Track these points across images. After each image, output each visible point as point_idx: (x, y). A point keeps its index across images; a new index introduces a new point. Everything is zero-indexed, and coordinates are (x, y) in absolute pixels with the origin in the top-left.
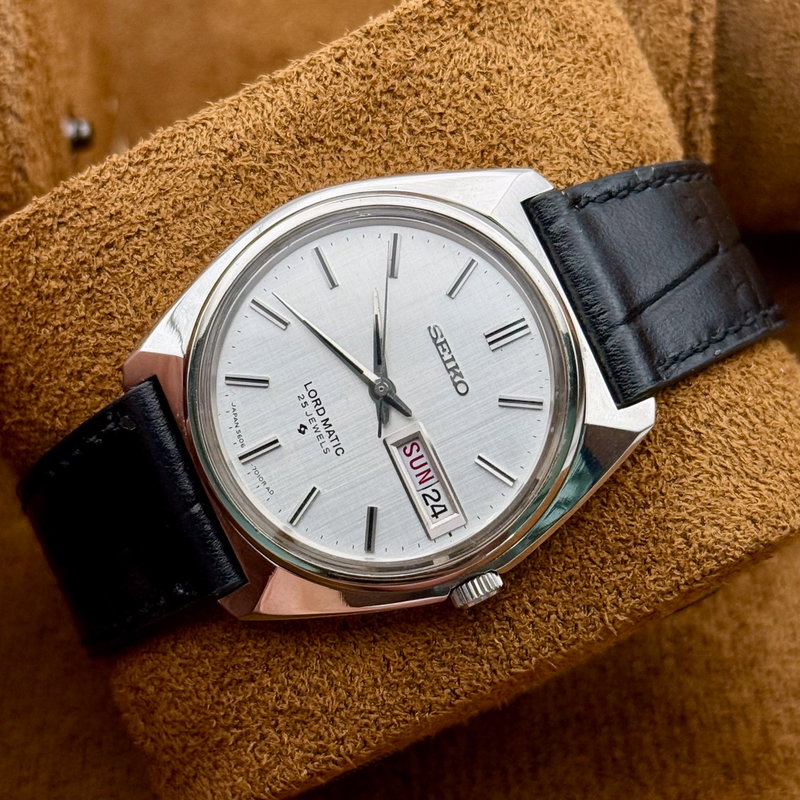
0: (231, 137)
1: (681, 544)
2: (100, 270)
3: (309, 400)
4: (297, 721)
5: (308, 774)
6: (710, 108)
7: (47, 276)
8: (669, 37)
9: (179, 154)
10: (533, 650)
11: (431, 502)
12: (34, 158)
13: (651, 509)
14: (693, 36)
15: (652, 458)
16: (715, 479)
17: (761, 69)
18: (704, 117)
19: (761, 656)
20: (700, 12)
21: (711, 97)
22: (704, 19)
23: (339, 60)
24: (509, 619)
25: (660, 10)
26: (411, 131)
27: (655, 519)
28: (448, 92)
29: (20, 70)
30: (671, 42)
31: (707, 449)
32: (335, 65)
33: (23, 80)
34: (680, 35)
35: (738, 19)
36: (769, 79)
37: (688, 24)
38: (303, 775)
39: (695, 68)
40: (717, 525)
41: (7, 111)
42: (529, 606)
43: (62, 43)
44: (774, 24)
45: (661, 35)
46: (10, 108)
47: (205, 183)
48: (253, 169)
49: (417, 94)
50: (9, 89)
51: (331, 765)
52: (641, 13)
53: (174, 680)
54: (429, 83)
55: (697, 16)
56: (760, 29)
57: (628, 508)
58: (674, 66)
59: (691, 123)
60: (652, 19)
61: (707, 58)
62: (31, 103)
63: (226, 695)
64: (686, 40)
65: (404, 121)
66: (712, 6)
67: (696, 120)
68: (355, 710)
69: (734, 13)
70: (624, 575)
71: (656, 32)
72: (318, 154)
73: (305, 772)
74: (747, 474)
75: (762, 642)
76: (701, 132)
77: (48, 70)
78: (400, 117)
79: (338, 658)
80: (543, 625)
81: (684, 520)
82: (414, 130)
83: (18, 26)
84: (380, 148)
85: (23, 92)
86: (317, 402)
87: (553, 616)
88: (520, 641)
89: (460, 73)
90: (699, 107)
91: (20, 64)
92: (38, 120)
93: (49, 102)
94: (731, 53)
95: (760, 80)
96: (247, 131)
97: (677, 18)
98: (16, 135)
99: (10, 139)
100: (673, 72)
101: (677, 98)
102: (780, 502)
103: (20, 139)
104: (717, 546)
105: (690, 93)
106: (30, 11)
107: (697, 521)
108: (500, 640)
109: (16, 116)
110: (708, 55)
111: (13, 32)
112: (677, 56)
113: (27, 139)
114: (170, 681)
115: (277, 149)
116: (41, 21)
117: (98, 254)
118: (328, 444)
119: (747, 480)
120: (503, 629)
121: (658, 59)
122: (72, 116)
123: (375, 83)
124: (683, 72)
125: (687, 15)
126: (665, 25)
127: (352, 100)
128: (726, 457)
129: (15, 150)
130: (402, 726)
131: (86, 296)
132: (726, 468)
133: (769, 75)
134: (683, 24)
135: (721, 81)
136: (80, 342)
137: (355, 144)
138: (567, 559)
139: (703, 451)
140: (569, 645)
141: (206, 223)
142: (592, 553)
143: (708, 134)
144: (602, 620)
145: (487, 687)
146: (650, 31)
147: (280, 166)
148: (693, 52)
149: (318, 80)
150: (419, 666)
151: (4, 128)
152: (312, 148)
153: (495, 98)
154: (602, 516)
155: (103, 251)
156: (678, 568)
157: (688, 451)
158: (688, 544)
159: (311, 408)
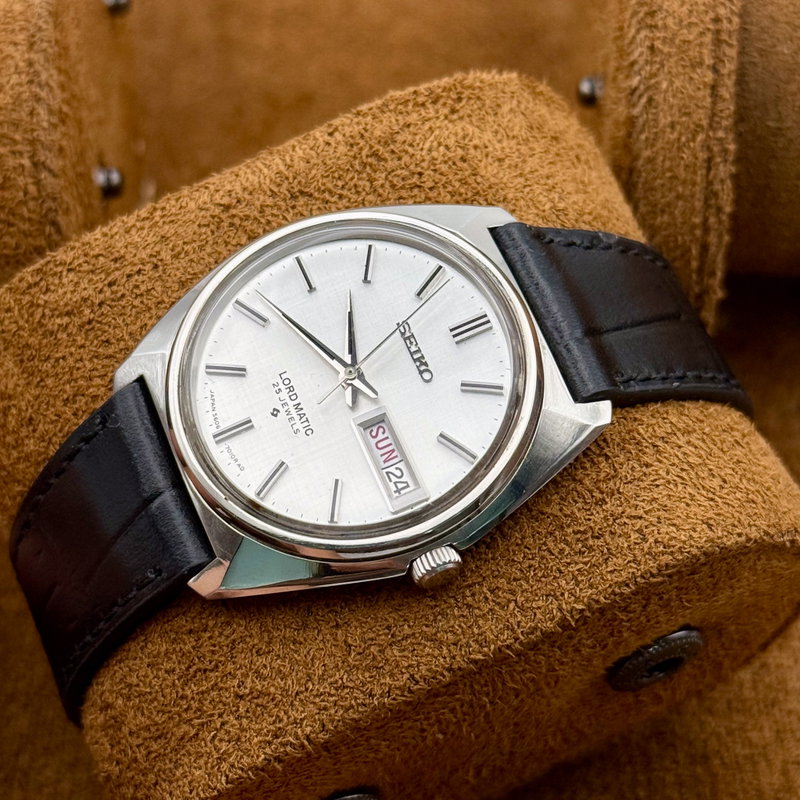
0: (230, 195)
1: (636, 539)
2: (101, 304)
3: (283, 388)
4: (257, 705)
5: (265, 759)
6: (731, 158)
7: (53, 316)
8: (690, 89)
9: (183, 210)
10: (492, 637)
11: (394, 479)
12: (67, 211)
13: (608, 506)
14: (714, 88)
15: (610, 461)
16: (672, 486)
17: (780, 119)
18: (725, 166)
19: (781, 696)
20: (721, 64)
21: (732, 147)
22: (725, 71)
23: (331, 134)
24: (469, 606)
25: (683, 63)
26: (393, 186)
27: (612, 515)
28: (427, 158)
29: (54, 126)
30: (693, 93)
31: (665, 460)
32: (327, 138)
33: (56, 136)
34: (701, 87)
35: (759, 70)
36: (788, 128)
37: (709, 77)
38: (260, 759)
39: (717, 119)
40: (674, 525)
41: (41, 167)
42: (489, 595)
43: (93, 94)
44: (794, 74)
45: (682, 87)
46: (43, 163)
47: (204, 230)
48: (247, 217)
49: (400, 159)
50: (42, 144)
51: (289, 749)
52: (663, 65)
53: (141, 684)
54: (410, 150)
55: (717, 67)
56: (781, 80)
57: (586, 503)
58: (695, 117)
59: (712, 173)
60: (674, 71)
61: (728, 109)
62: (64, 157)
63: (190, 688)
64: (708, 91)
65: (386, 178)
66: (733, 58)
67: (717, 169)
68: (315, 693)
69: (755, 64)
70: (581, 566)
71: (678, 83)
72: (307, 205)
73: (263, 756)
74: (703, 487)
75: (783, 682)
76: (722, 181)
77: (79, 122)
78: (383, 175)
79: (301, 643)
80: (503, 613)
81: (641, 518)
82: (395, 185)
83: (52, 84)
84: (363, 200)
85: (57, 147)
86: (291, 389)
87: (512, 605)
88: (479, 627)
89: (440, 144)
90: (720, 156)
91: (54, 120)
92: (71, 174)
93: (81, 155)
94: (751, 102)
95: (780, 129)
96: (245, 189)
97: (699, 71)
98: (49, 190)
99: (44, 194)
100: (694, 123)
101: (698, 148)
102: (737, 514)
103: (53, 193)
104: (673, 543)
105: (712, 142)
106: (63, 67)
108: (460, 626)
109: (50, 171)
110: (729, 107)
111: (46, 89)
112: (698, 107)
113: (60, 193)
114: (138, 685)
115: (270, 201)
116: (72, 75)
117: (101, 291)
118: (299, 426)
119: (704, 493)
120: (463, 616)
121: (680, 111)
122: (103, 165)
123: (361, 149)
124: (705, 123)
125: (708, 66)
126: (687, 77)
127: (340, 162)
128: (682, 470)
129: (49, 204)
130: (360, 709)
131: (87, 327)
132: (683, 479)
133: (789, 124)
134: (705, 76)
135: (742, 130)
136: (78, 369)
137: (341, 197)
138: (526, 550)
139: (660, 462)
140: (528, 634)
141: (202, 262)
142: (551, 545)
143: (729, 183)
144: (560, 609)
145: (446, 673)
146: (671, 83)
147: (273, 215)
148: (714, 103)
149: (311, 149)
150: (380, 651)
151: (38, 183)
152: (302, 200)
153: (471, 166)
154: (561, 510)
155: (106, 289)
156: (634, 561)
157: (646, 459)
158: (645, 540)
159: (284, 394)
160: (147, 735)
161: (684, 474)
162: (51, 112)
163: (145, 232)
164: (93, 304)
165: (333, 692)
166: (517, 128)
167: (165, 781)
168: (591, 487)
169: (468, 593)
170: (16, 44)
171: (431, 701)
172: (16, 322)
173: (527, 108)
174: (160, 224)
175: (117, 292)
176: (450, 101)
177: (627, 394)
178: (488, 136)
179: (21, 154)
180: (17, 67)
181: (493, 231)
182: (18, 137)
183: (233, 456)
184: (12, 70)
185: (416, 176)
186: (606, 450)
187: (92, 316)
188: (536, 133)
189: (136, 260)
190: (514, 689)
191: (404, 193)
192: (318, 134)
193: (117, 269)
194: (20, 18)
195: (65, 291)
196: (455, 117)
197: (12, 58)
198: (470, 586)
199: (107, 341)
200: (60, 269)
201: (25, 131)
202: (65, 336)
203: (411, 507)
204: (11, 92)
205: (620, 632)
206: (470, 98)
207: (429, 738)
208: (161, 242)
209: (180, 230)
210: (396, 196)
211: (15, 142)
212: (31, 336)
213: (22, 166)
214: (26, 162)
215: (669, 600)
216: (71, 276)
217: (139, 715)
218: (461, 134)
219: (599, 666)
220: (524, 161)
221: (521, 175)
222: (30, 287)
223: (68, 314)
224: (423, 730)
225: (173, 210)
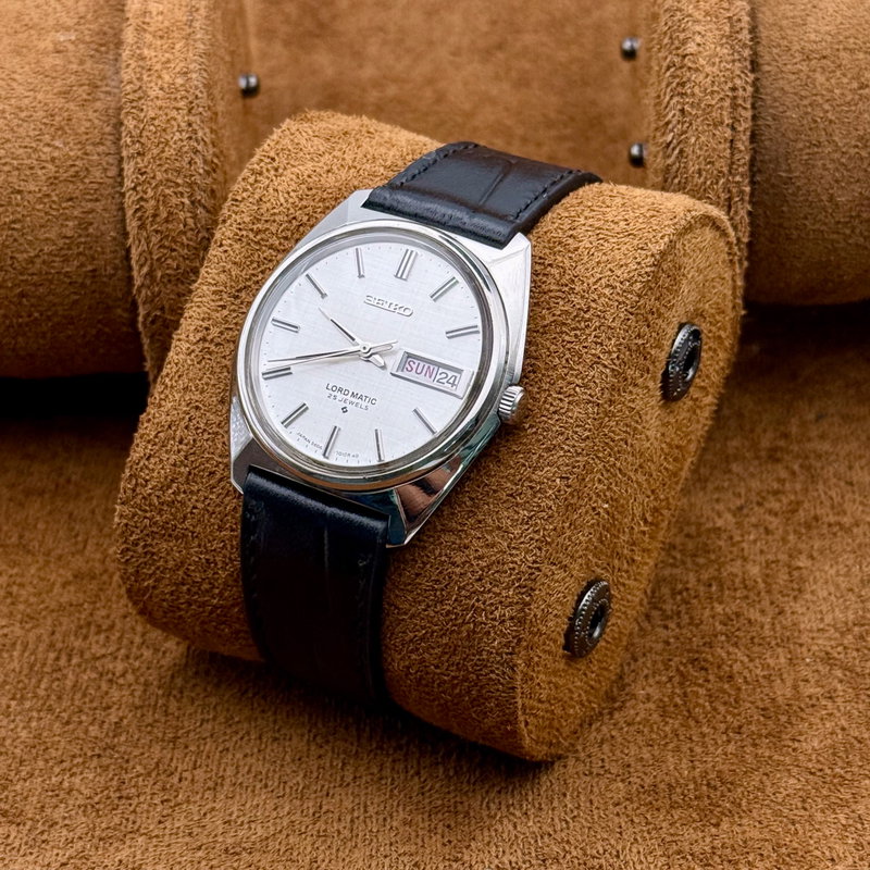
0: (198, 331)
1: (609, 291)
2: (186, 458)
3: (335, 393)
4: (493, 574)
6: (747, 198)
7: (164, 492)
8: (713, 143)
9: (179, 365)
10: (583, 416)
11: (444, 381)
13: (577, 289)
14: (732, 142)
15: (554, 266)
16: (600, 248)
17: (790, 170)
20: (738, 123)
21: (748, 189)
22: (741, 129)
23: (221, 246)
24: (555, 412)
25: (707, 122)
26: (286, 238)
27: (584, 292)
28: (289, 206)
30: (716, 146)
31: (583, 238)
32: (221, 249)
34: (722, 141)
37: (728, 133)
39: (735, 167)
40: (622, 266)
42: (560, 396)
45: (707, 141)
47: (203, 363)
48: (221, 333)
49: (274, 221)
52: (691, 124)
53: (417, 633)
54: (275, 211)
55: (735, 125)
56: (790, 139)
57: (563, 299)
58: (717, 165)
60: (700, 129)
63: (446, 604)
64: (728, 144)
65: (278, 238)
66: (747, 118)
68: (517, 537)
69: (769, 126)
70: (594, 333)
71: (704, 138)
72: (248, 294)
74: (618, 233)
78: (275, 238)
79: (484, 519)
80: (576, 398)
81: (600, 279)
84: (276, 261)
86: (340, 390)
87: (577, 389)
88: (571, 418)
89: (288, 193)
90: (738, 196)
94: (766, 157)
95: (790, 178)
96: (203, 320)
97: (720, 129)
100: (717, 170)
101: (720, 190)
104: (631, 275)
105: (732, 185)
107: (609, 273)
108: (560, 427)
112: (720, 157)
114: (415, 636)
115: (225, 312)
117: (179, 451)
118: (364, 404)
119: (621, 235)
120: (557, 420)
121: (705, 160)
123: (247, 236)
124: (725, 170)
127: (243, 254)
128: (597, 234)
131: (191, 478)
132: (603, 239)
133: (797, 174)
134: (725, 132)
136: (209, 504)
138: (556, 354)
139: (581, 241)
142: (567, 338)
144: (605, 366)
147: (234, 318)
149: (218, 263)
151: (195, 217)
152: (243, 294)
153: (317, 188)
154: (554, 315)
155: (180, 447)
156: (620, 303)
157: (572, 247)
158: (614, 288)
159: (340, 396)
160: (447, 656)
161: (601, 236)
162: (205, 162)
163: (170, 396)
164: (182, 462)
165: (526, 527)
166: (320, 147)
167: (481, 670)
168: (558, 288)
169: (548, 406)
170: (178, 109)
171: (583, 485)
172: (145, 517)
173: (314, 132)
174: (175, 384)
175: (189, 443)
176: (269, 166)
177: (524, 223)
178: (310, 165)
179: (182, 194)
180: (179, 126)
181: (365, 205)
182: (179, 181)
183: (345, 455)
184: (175, 129)
185: (294, 221)
186: (547, 262)
187: (187, 469)
188: (333, 140)
189: (181, 416)
190: (622, 440)
191: (296, 236)
192: (214, 253)
193: (175, 431)
194: (181, 89)
195: (158, 471)
196: (281, 171)
197: (175, 119)
198: (545, 402)
199: (211, 473)
200: (142, 464)
201: (185, 176)
202: (183, 495)
203: (469, 385)
204: (174, 146)
205: (649, 353)
206: (278, 154)
207: (601, 511)
208: (185, 393)
209: (191, 375)
210: (293, 241)
211: (178, 185)
212: (161, 516)
213: (183, 203)
214: (186, 201)
215: (658, 310)
216: (152, 460)
217: (432, 651)
218: (294, 177)
219: (655, 386)
220: (344, 159)
221: (349, 168)
222: (134, 490)
223: (172, 481)
224: (594, 509)
225: (174, 370)
